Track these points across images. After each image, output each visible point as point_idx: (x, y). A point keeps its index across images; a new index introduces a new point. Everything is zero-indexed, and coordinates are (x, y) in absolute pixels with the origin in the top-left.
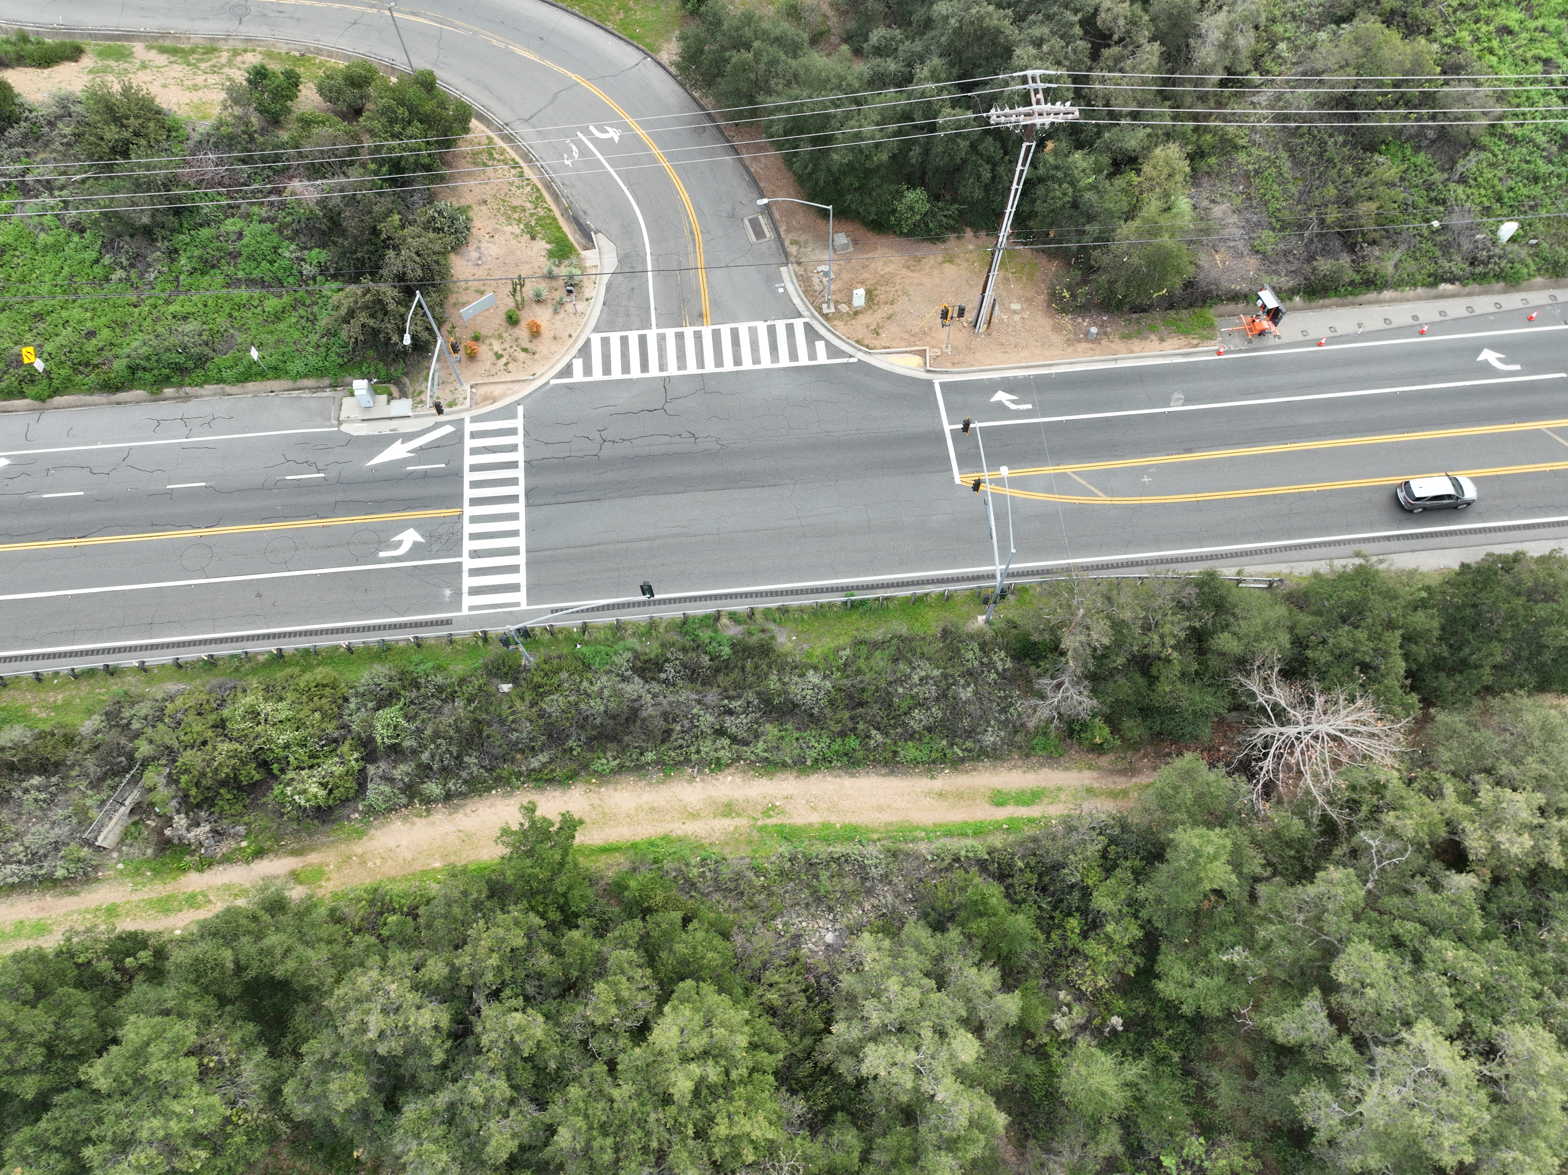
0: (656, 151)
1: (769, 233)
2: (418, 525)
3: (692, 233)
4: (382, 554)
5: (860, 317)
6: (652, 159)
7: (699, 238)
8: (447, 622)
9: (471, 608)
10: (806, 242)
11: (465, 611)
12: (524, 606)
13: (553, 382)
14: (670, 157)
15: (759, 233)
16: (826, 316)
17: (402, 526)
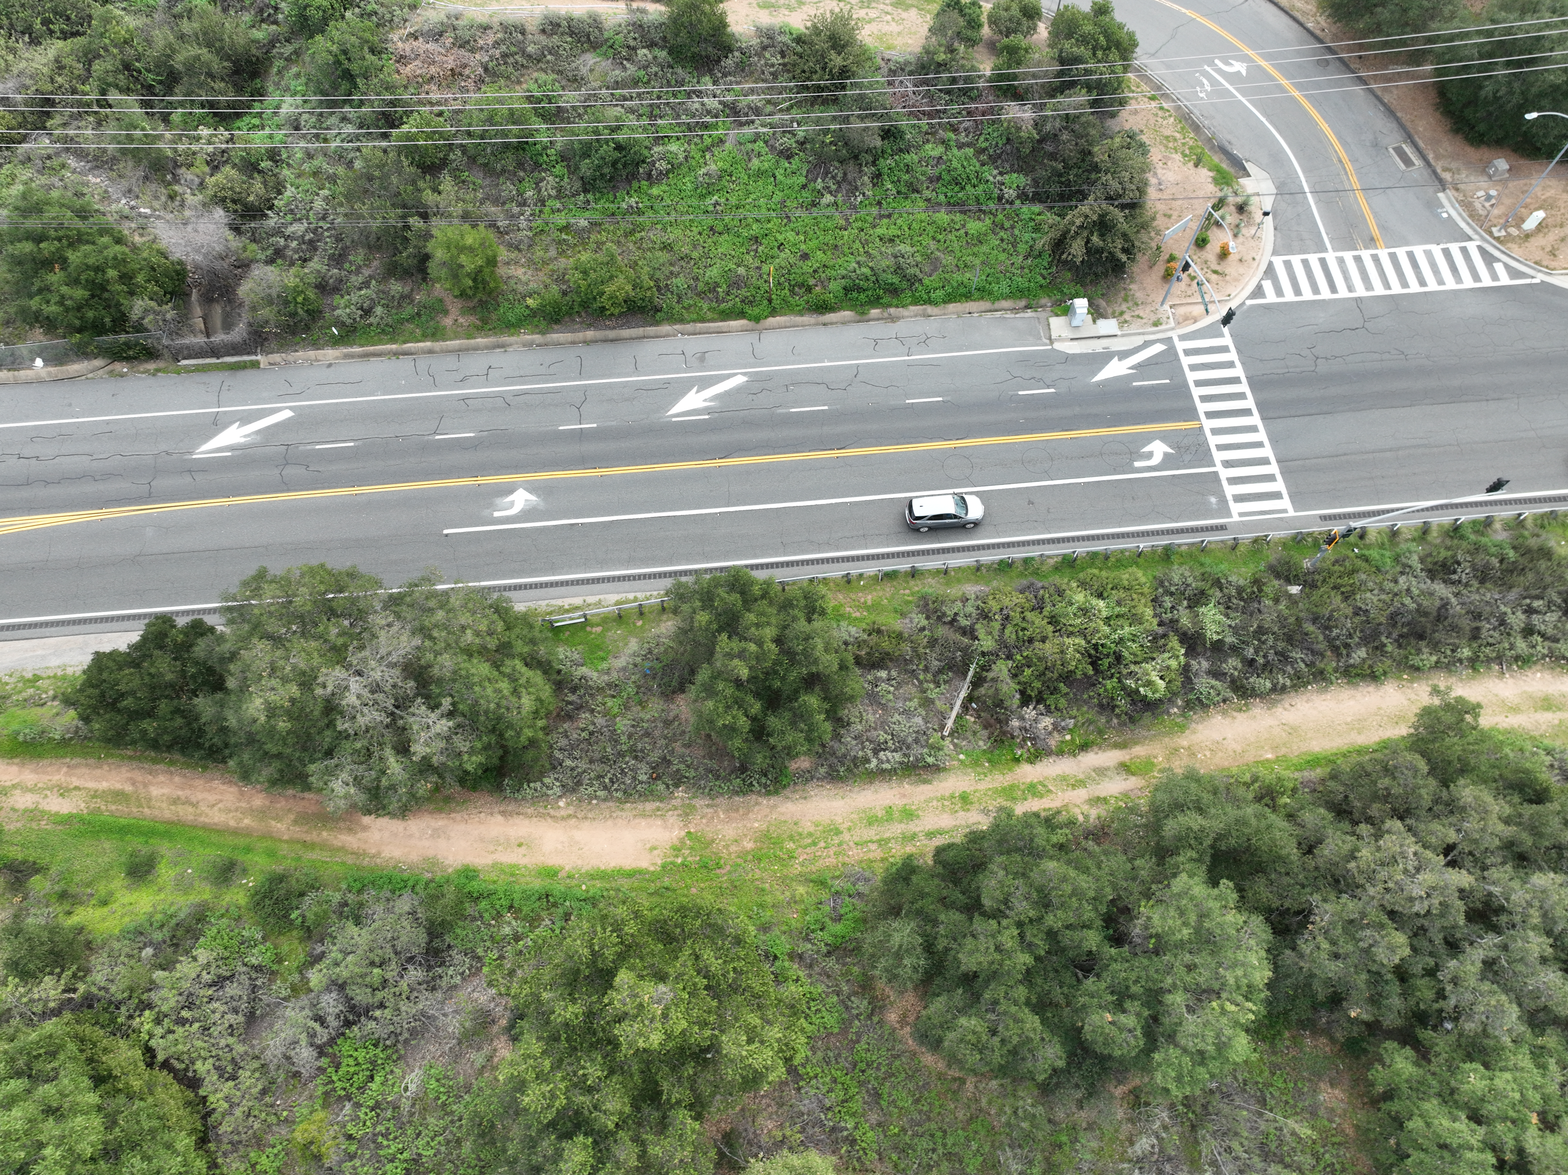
0: (1284, 82)
1: (1417, 162)
2: (1164, 437)
3: (1340, 161)
4: (1137, 464)
5: (1532, 240)
6: (1281, 89)
7: (1349, 166)
8: (1222, 528)
9: (1241, 514)
10: (1459, 170)
11: (1236, 518)
12: (1291, 513)
13: (1249, 302)
14: (1299, 87)
15: (1408, 162)
16: (1497, 239)
17: (1149, 438)
